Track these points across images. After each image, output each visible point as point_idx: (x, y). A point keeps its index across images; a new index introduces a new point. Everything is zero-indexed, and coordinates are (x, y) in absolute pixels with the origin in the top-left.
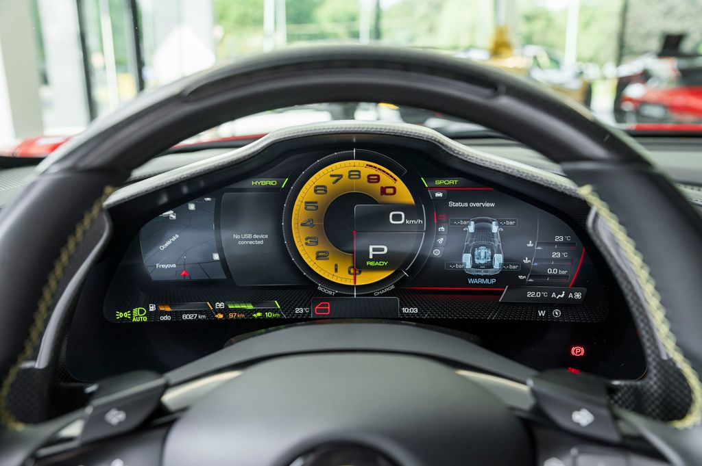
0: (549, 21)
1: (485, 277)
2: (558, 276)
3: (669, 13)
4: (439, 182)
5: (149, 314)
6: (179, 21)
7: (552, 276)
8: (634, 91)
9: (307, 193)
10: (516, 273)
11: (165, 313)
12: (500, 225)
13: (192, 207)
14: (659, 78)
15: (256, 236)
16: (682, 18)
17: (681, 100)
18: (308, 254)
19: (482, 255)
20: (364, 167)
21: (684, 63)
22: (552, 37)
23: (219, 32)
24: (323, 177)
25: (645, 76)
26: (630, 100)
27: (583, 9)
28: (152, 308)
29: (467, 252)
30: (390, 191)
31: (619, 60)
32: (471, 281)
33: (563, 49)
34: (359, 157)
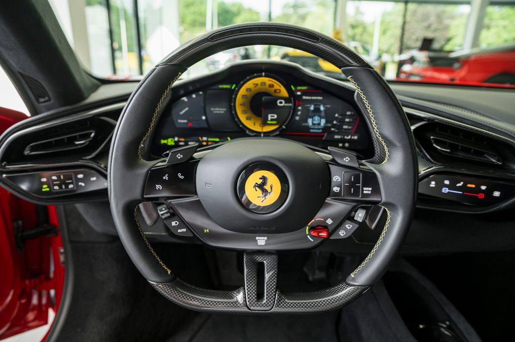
0: (365, 29)
1: (317, 129)
2: (348, 129)
3: (428, 27)
4: (299, 88)
5: (175, 142)
6: (161, 23)
7: (345, 129)
8: (407, 68)
9: (243, 91)
10: (331, 127)
11: (181, 141)
12: (324, 107)
13: (194, 96)
14: (419, 62)
15: (221, 109)
16: (435, 30)
17: (430, 74)
18: (242, 118)
19: (316, 120)
20: (267, 81)
21: (432, 54)
22: (366, 37)
23: (182, 29)
24: (250, 84)
25: (412, 60)
26: (404, 72)
27: (382, 23)
28: (176, 139)
29: (310, 118)
30: (278, 91)
31: (401, 52)
32: (311, 131)
33: (372, 45)
34: (266, 76)
